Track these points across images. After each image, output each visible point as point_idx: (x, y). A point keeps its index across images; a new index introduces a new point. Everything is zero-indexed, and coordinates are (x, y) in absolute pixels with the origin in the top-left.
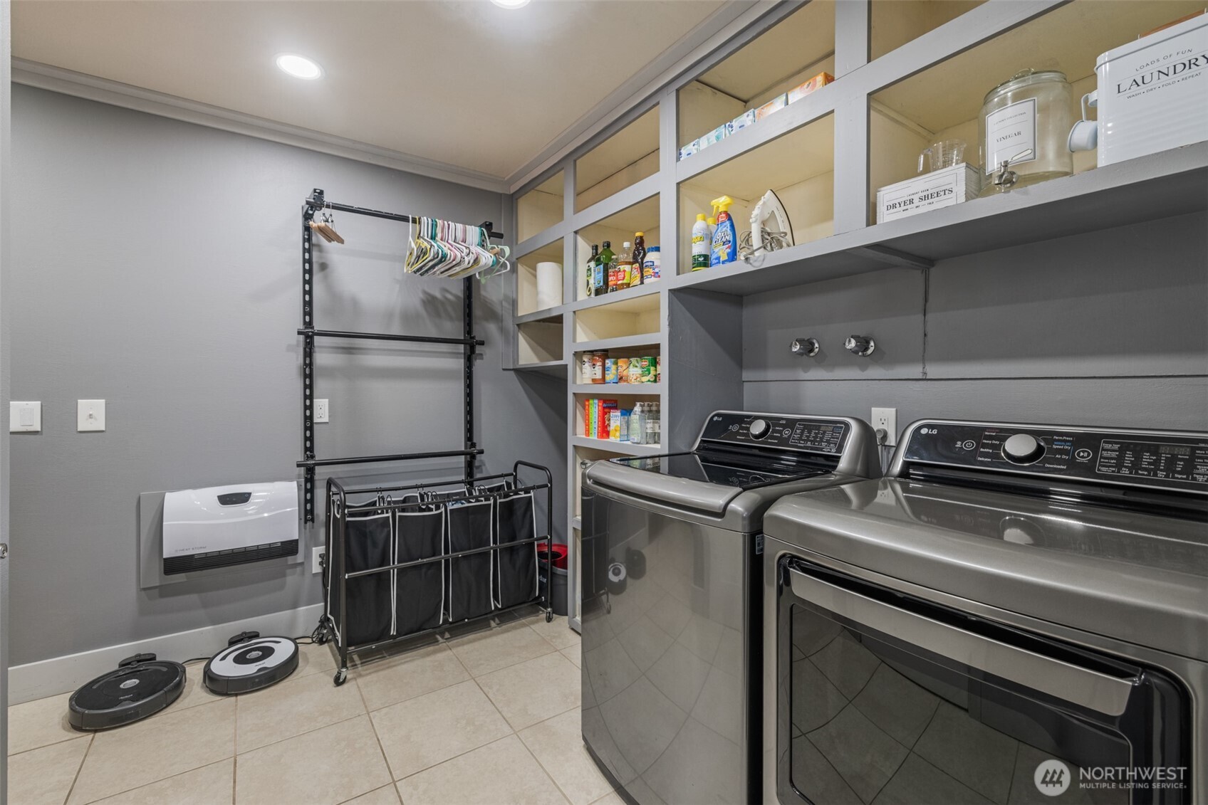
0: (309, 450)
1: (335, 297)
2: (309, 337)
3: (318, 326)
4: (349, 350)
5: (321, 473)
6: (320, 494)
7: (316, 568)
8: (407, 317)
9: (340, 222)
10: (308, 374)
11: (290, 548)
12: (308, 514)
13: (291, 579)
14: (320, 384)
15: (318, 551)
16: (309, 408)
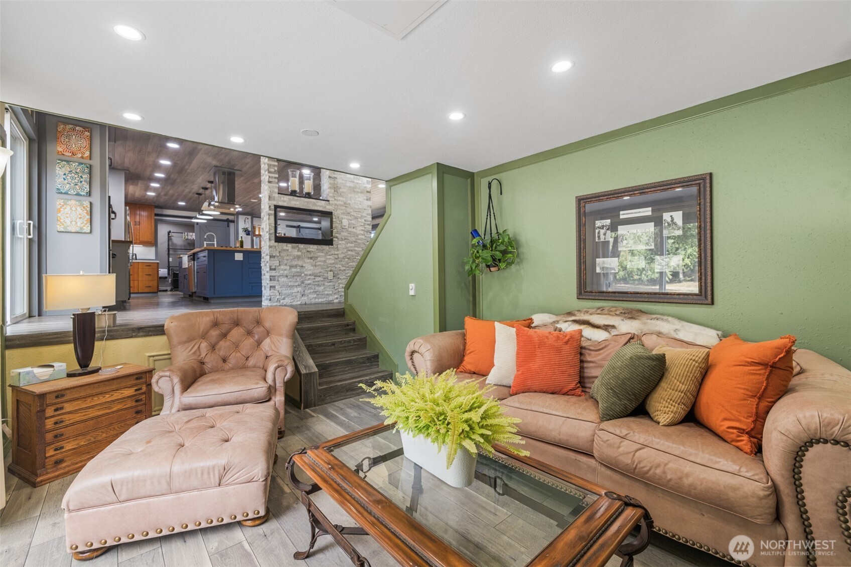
0: (169, 265)
1: (173, 244)
2: (169, 249)
3: (170, 248)
4: (175, 251)
5: (171, 268)
6: (170, 272)
7: (170, 282)
8: (185, 246)
9: (173, 234)
10: (169, 254)
11: (166, 278)
12: (169, 274)
13: (166, 283)
14: (170, 256)
15: (170, 280)
16: (169, 259)
